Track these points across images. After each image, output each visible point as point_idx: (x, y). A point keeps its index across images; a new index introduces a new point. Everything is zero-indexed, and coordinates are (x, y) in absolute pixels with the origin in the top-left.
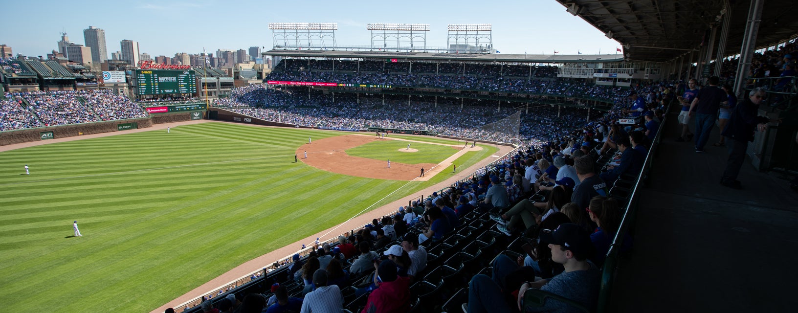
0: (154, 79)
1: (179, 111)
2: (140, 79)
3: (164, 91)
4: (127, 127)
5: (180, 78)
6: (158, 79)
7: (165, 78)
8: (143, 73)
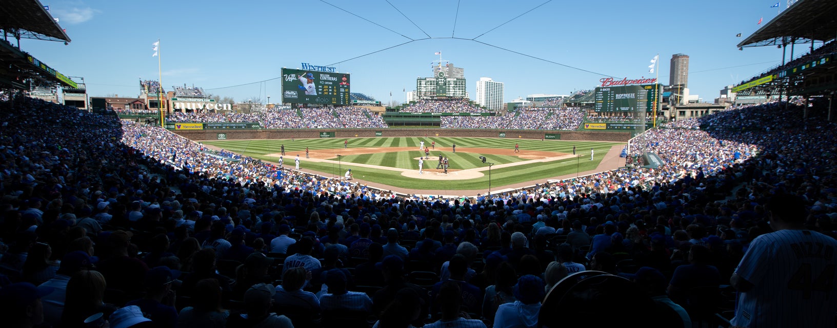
0: (611, 95)
1: (618, 129)
2: (598, 96)
3: (619, 109)
4: (552, 137)
5: (640, 94)
6: (615, 97)
7: (622, 95)
8: (601, 90)
